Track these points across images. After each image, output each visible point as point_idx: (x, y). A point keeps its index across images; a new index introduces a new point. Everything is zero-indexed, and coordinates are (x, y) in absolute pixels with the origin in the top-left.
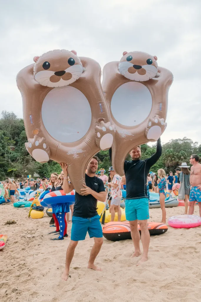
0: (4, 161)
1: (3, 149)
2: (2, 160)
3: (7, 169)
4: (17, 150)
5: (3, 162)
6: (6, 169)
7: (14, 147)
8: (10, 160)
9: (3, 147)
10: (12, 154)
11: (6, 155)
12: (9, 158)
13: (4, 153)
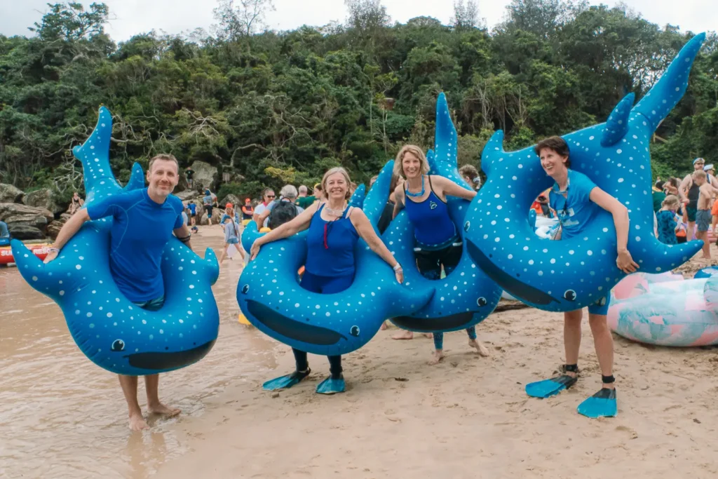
0: (370, 138)
1: (361, 104)
2: (363, 137)
3: (378, 164)
4: (401, 106)
5: (367, 143)
6: (375, 162)
7: (391, 99)
8: (385, 137)
9: (361, 100)
10: (388, 118)
11: (371, 122)
12: (383, 132)
13: (368, 118)
